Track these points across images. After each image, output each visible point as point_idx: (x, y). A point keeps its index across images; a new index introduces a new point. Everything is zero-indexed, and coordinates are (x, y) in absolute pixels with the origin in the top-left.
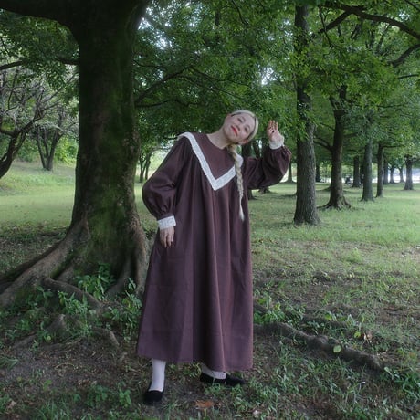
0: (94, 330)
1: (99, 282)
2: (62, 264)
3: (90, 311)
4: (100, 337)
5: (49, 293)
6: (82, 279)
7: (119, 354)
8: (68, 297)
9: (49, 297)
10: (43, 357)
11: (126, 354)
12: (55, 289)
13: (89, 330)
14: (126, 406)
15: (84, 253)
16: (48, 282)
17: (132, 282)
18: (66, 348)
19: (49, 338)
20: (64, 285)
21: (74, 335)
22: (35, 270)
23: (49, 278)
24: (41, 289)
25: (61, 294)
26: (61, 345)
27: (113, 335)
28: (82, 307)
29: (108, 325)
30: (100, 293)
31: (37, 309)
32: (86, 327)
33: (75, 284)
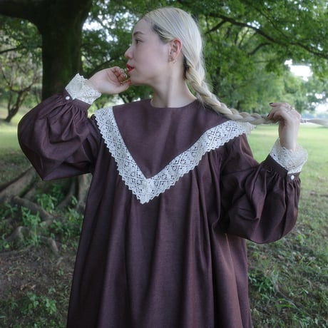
0: (41, 239)
1: (50, 201)
2: (28, 186)
3: (41, 224)
4: (44, 244)
5: (15, 209)
6: (41, 197)
7: (57, 258)
8: (27, 212)
9: (15, 211)
11: (62, 258)
12: (21, 205)
13: (38, 239)
14: (51, 313)
16: (16, 199)
17: (75, 199)
18: (19, 254)
19: (7, 246)
20: (26, 201)
21: (26, 244)
22: (7, 191)
23: (17, 197)
24: (9, 206)
25: (23, 209)
26: (15, 252)
27: (54, 244)
28: (35, 220)
29: (53, 235)
30: (51, 208)
31: (4, 222)
32: (35, 238)
33: (35, 201)
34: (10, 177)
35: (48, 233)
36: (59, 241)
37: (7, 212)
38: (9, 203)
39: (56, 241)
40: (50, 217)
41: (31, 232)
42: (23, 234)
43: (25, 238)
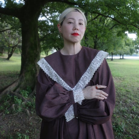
0: (23, 109)
1: (26, 93)
2: (17, 87)
3: (22, 103)
4: (24, 112)
5: (11, 96)
6: (22, 92)
7: (29, 118)
8: (16, 98)
9: (11, 98)
10: (5, 120)
11: (31, 118)
12: (14, 95)
13: (21, 109)
15: (23, 84)
18: (13, 116)
19: (8, 113)
20: (16, 93)
21: (16, 111)
22: (8, 89)
23: (12, 92)
24: (9, 95)
25: (15, 97)
26: (12, 115)
27: (28, 111)
28: (20, 101)
29: (27, 107)
30: (27, 96)
31: (7, 102)
32: (20, 109)
33: (20, 93)
34: (9, 83)
35: (25, 107)
36: (30, 110)
37: (8, 98)
38: (9, 94)
39: (29, 110)
40: (26, 100)
41: (18, 106)
42: (15, 107)
43: (15, 109)
